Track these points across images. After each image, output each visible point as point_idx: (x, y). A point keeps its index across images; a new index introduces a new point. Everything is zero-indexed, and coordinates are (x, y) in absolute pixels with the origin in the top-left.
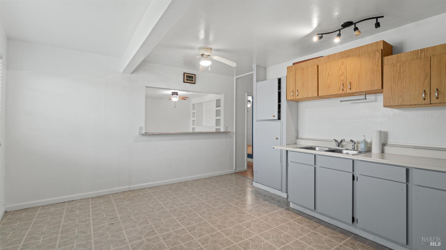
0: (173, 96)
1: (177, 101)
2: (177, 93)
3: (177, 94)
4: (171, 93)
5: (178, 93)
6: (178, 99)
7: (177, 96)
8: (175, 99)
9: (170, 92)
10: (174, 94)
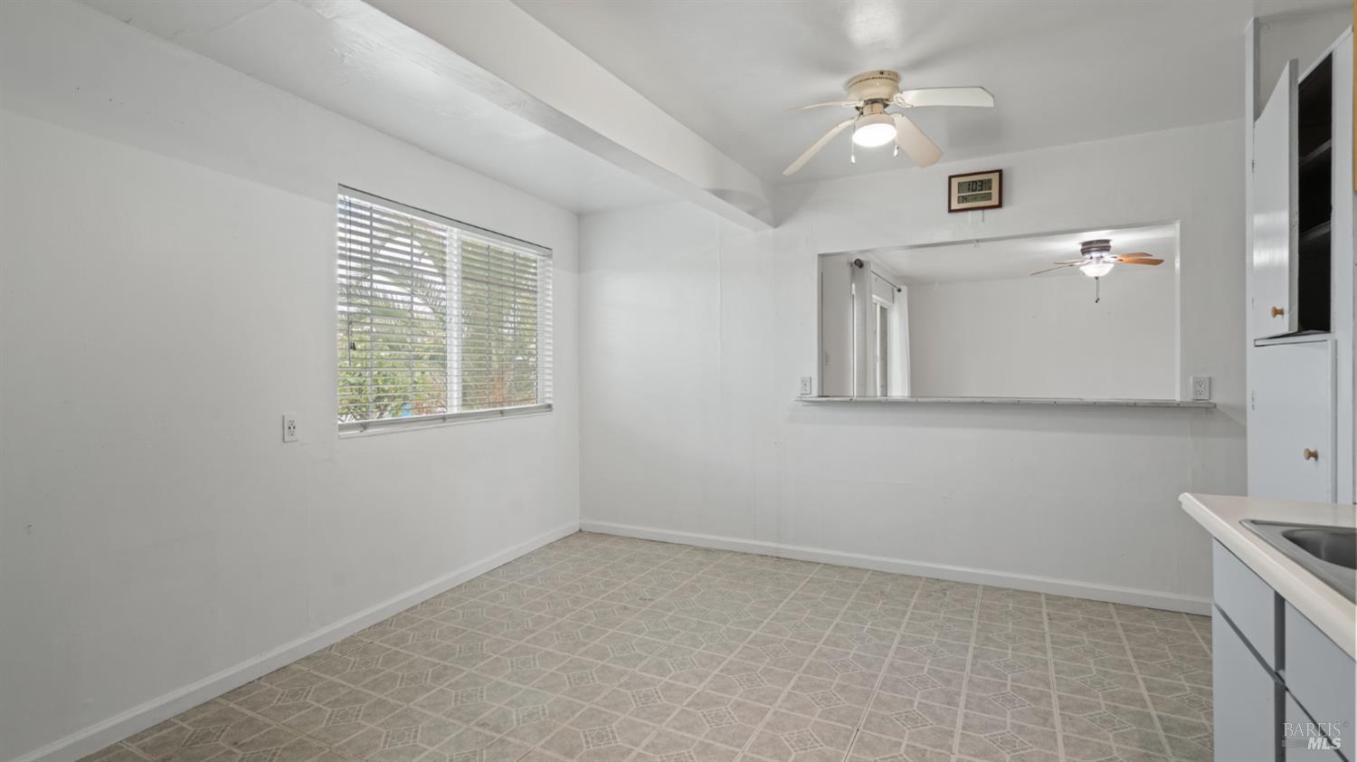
0: (1088, 256)
1: (1104, 277)
2: (1107, 241)
3: (1104, 246)
4: (1080, 247)
5: (1111, 244)
6: (1112, 265)
7: (1104, 254)
8: (1095, 268)
9: (1073, 244)
10: (1087, 247)
